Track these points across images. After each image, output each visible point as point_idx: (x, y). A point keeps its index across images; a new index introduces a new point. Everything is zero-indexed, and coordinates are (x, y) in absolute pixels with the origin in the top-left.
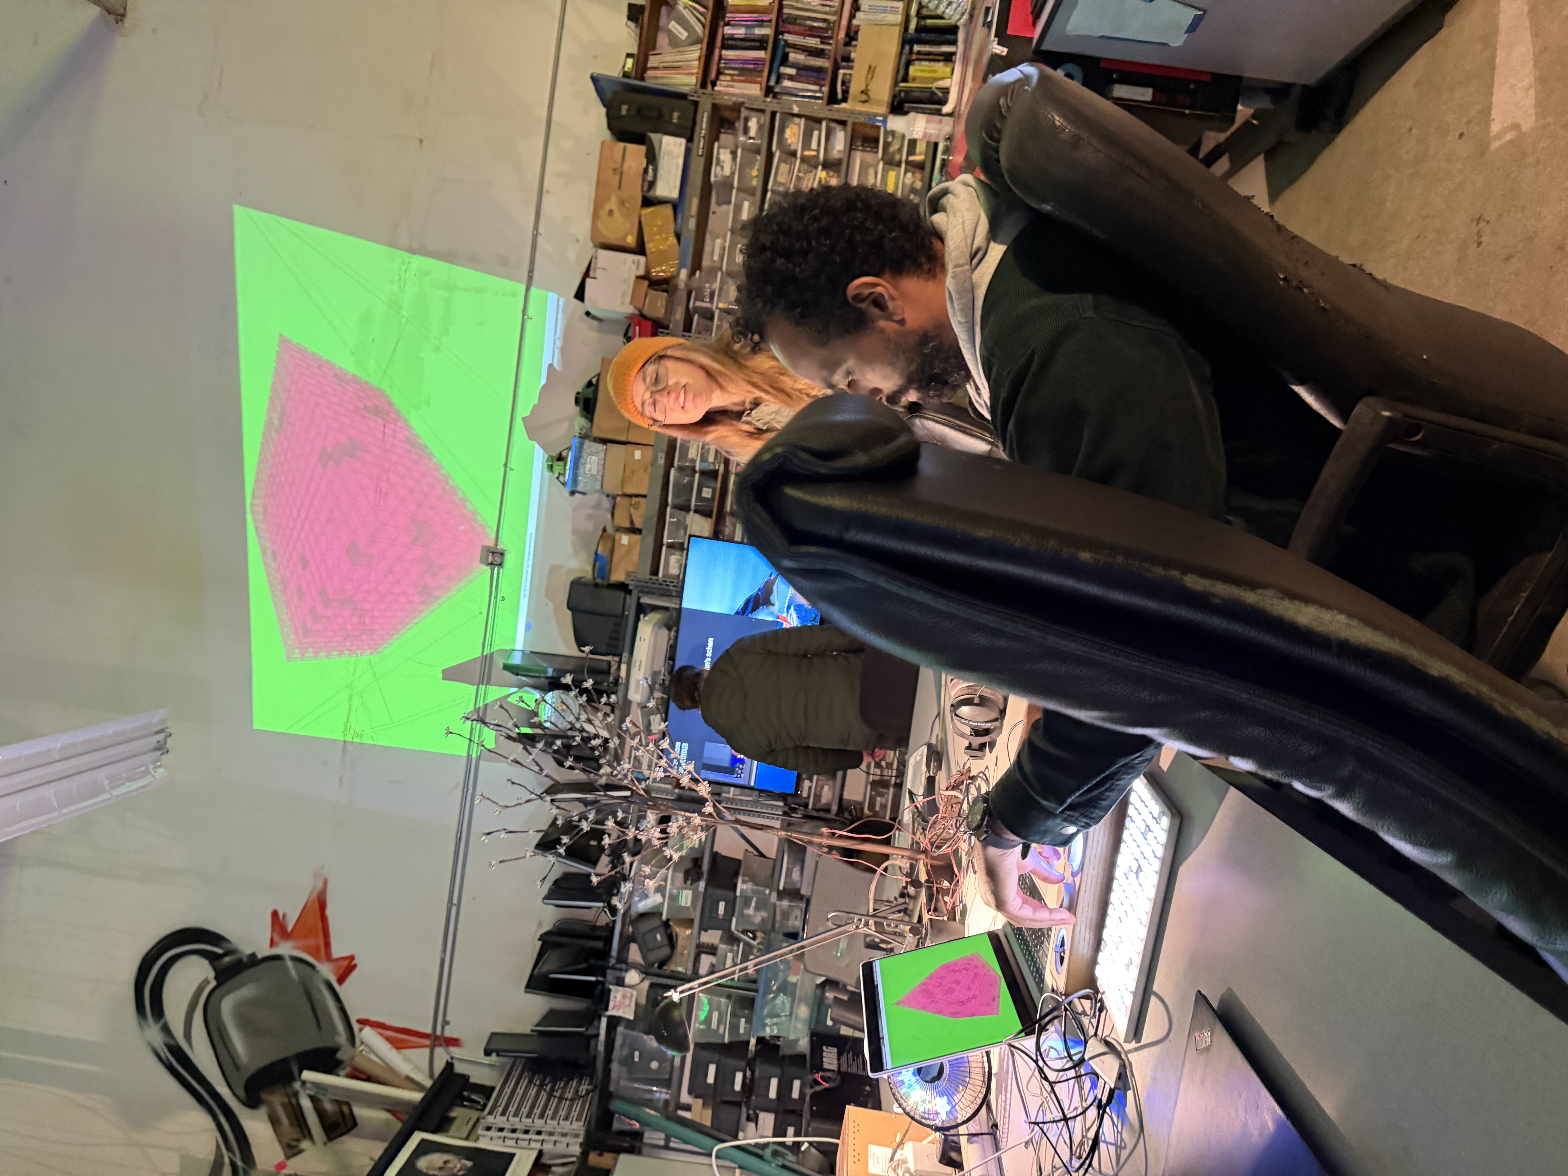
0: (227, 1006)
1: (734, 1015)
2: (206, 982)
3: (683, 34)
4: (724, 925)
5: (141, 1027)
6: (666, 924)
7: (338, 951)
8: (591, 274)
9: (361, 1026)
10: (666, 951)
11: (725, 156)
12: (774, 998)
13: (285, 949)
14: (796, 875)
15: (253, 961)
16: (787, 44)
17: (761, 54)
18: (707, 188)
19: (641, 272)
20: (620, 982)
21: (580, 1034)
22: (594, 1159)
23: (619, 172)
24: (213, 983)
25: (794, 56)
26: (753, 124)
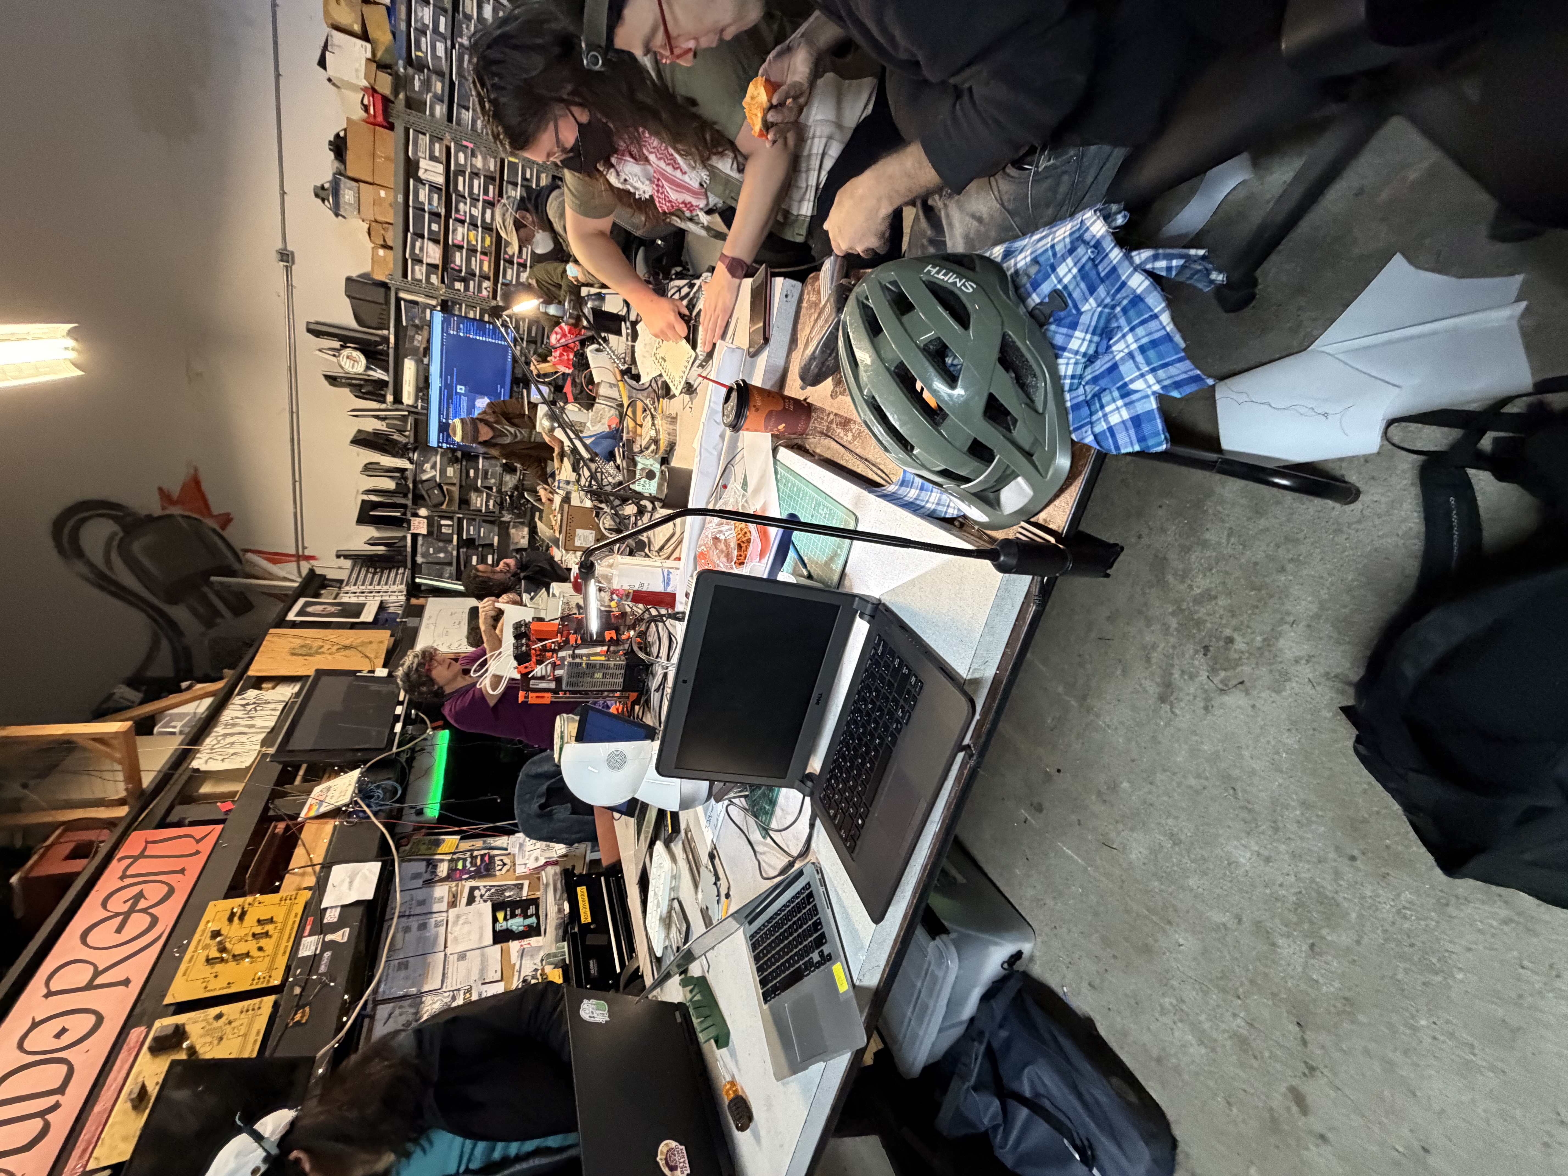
0: (137, 546)
2: (115, 534)
5: (67, 563)
6: (440, 486)
7: (217, 510)
8: (329, 48)
9: (243, 552)
10: (441, 499)
13: (175, 510)
15: (150, 519)
19: (370, 55)
20: (416, 515)
22: (414, 601)
24: (121, 535)
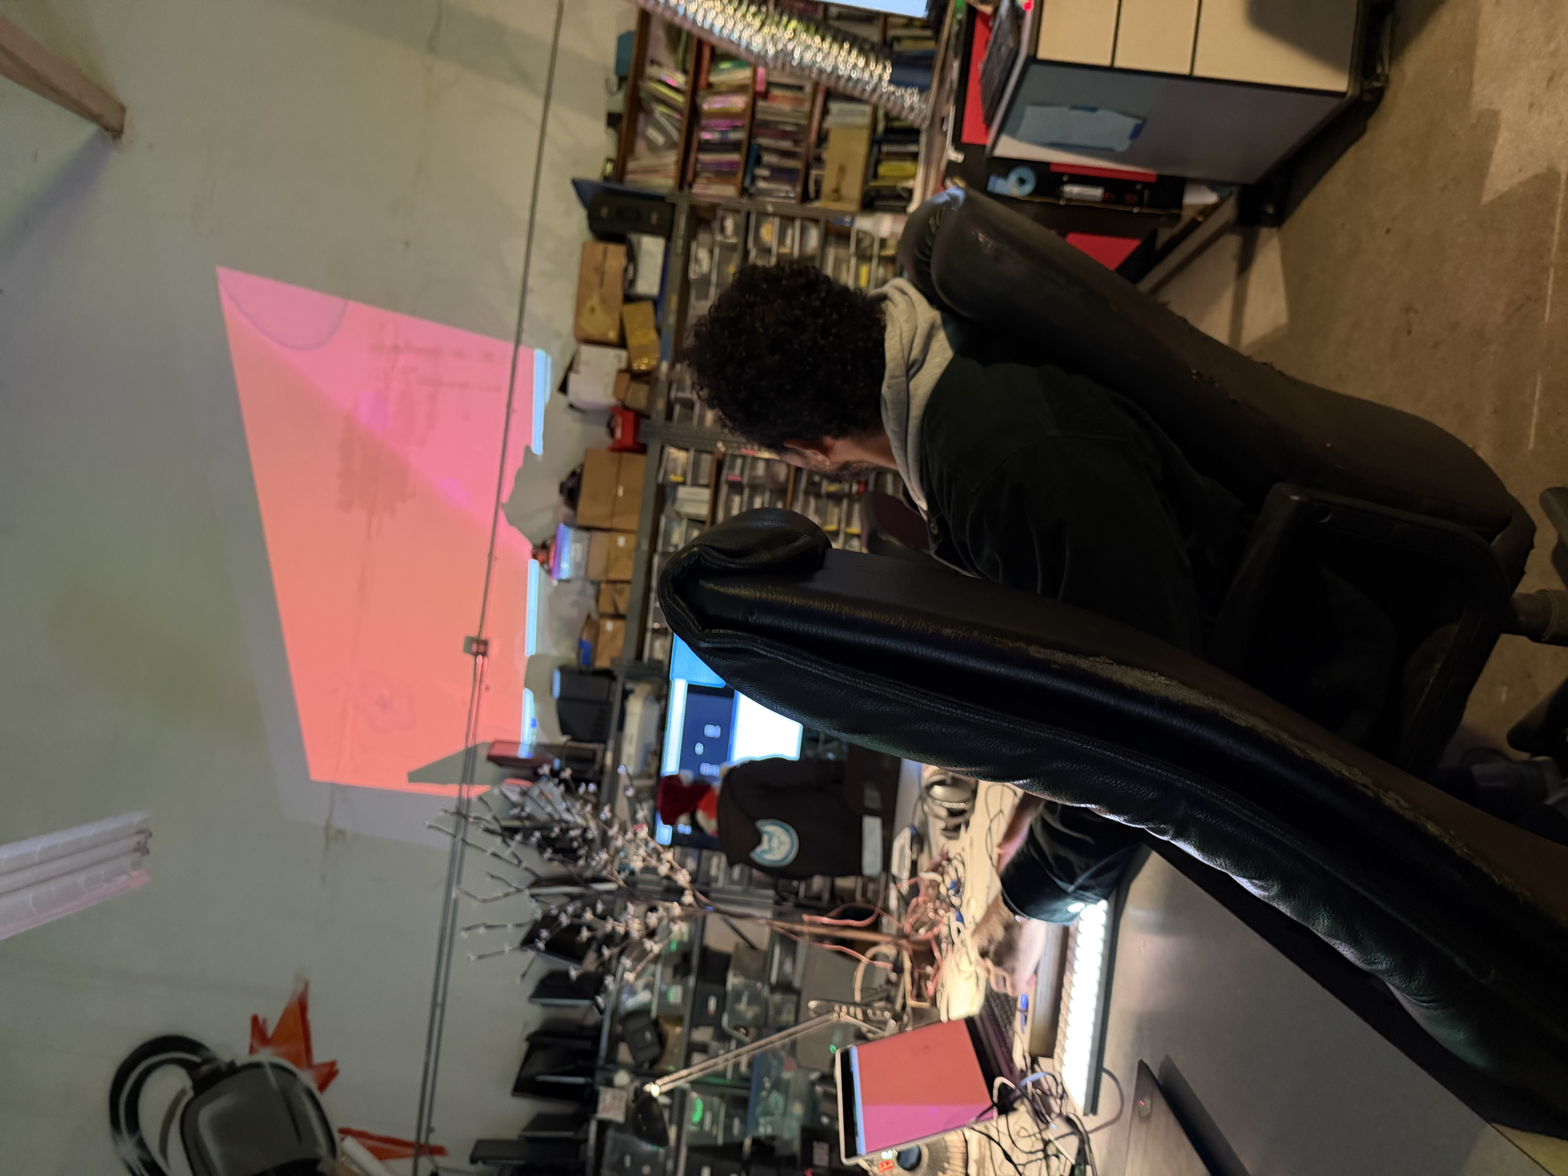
0: (205, 1116)
1: (729, 1117)
2: (183, 1092)
3: (660, 139)
4: (715, 1021)
5: (116, 1142)
6: (656, 1023)
7: (320, 1056)
8: (575, 367)
9: (342, 1136)
10: (655, 1050)
11: (703, 254)
12: (768, 1096)
13: (265, 1056)
14: (788, 967)
15: (232, 1069)
16: (761, 148)
17: (735, 157)
18: (686, 284)
19: (623, 365)
20: (610, 1083)
21: (568, 1140)
23: (600, 271)
24: (190, 1094)
25: (768, 158)
26: (729, 224)
